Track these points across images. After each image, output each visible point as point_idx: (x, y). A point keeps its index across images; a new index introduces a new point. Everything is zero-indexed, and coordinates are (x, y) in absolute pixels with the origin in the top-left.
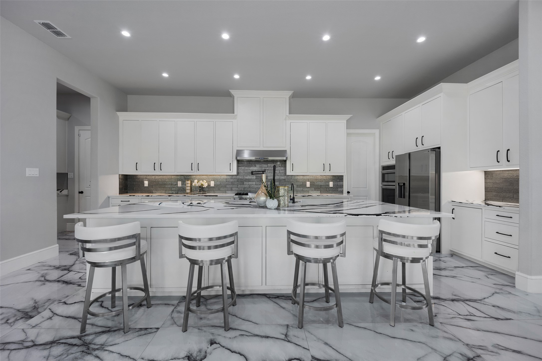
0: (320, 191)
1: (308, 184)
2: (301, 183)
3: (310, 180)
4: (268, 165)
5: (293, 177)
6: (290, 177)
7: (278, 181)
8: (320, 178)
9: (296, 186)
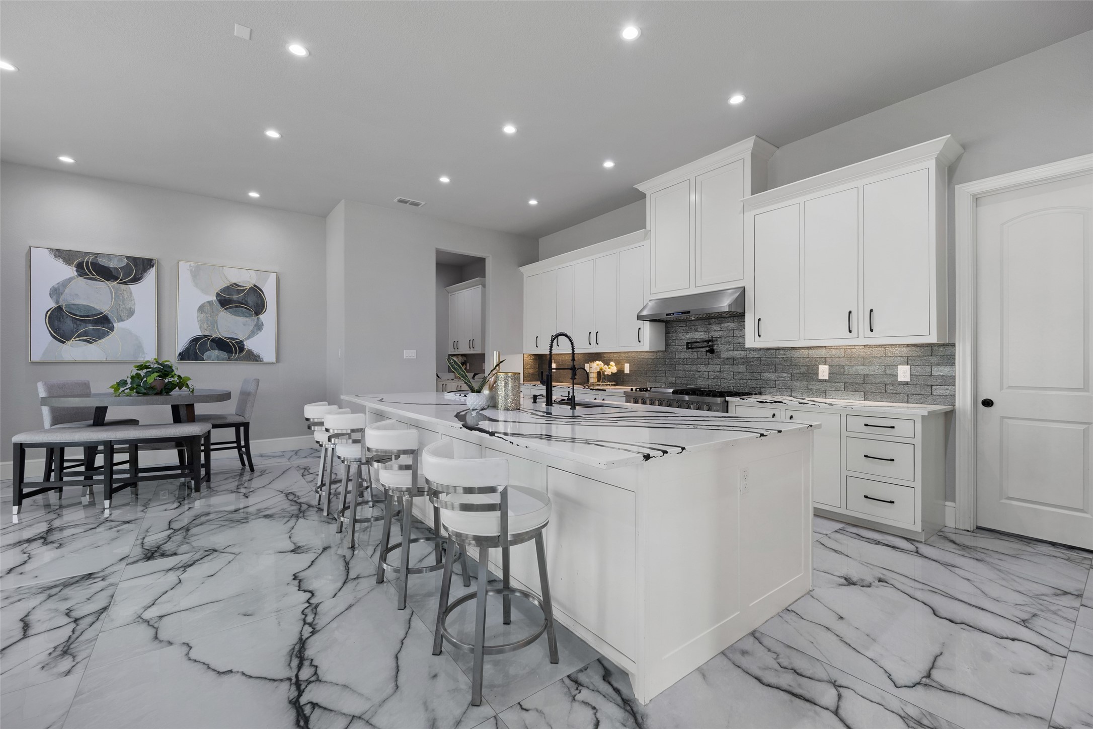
0: (863, 393)
1: (824, 372)
2: (803, 370)
3: (828, 360)
4: (722, 325)
5: (782, 352)
6: (772, 352)
7: (743, 362)
8: (862, 352)
9: (789, 376)
